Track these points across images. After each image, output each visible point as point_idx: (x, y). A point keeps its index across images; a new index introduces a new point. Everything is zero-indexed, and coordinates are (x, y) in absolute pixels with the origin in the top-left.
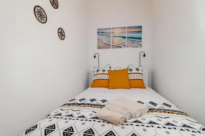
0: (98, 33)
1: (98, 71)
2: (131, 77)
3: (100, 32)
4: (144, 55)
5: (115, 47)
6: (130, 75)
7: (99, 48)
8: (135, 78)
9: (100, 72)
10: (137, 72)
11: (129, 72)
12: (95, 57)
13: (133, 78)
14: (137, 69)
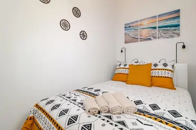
0: (125, 28)
1: (120, 65)
2: (155, 73)
3: (128, 27)
4: (184, 47)
5: (142, 40)
6: (154, 71)
7: (126, 42)
8: (160, 75)
9: (122, 66)
10: (163, 67)
11: (153, 67)
12: (122, 51)
13: (157, 75)
14: (165, 65)
